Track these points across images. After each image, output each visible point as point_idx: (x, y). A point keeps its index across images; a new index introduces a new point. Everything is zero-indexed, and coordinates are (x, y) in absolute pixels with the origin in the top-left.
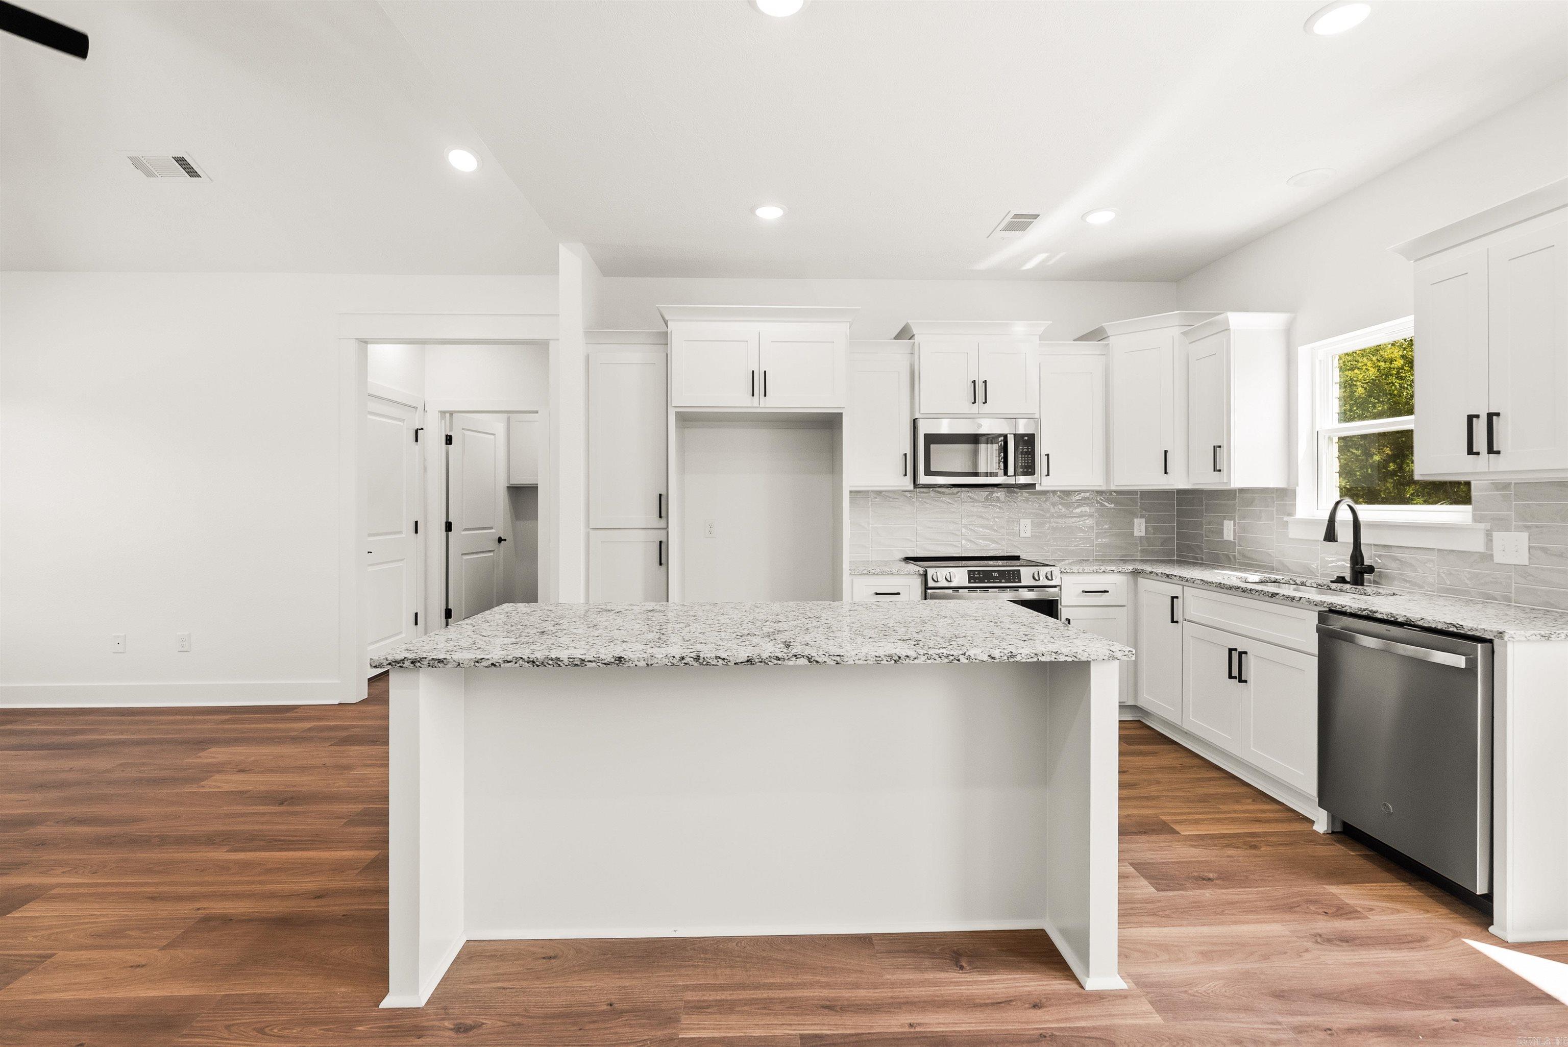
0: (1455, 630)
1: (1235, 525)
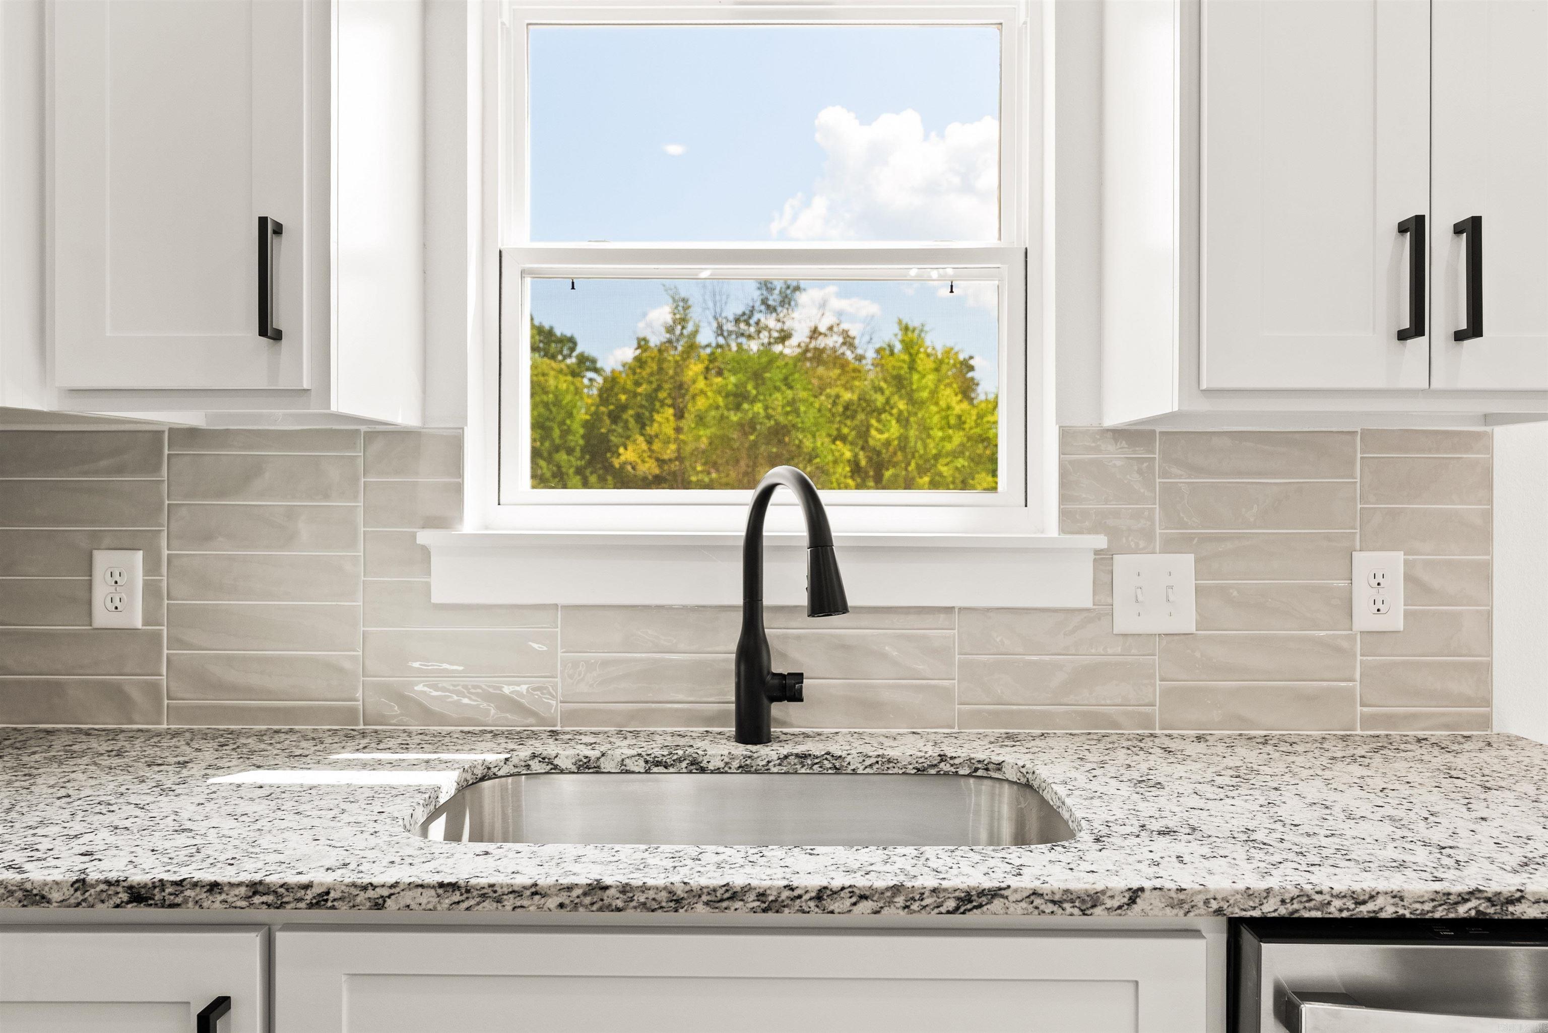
1: (152, 566)
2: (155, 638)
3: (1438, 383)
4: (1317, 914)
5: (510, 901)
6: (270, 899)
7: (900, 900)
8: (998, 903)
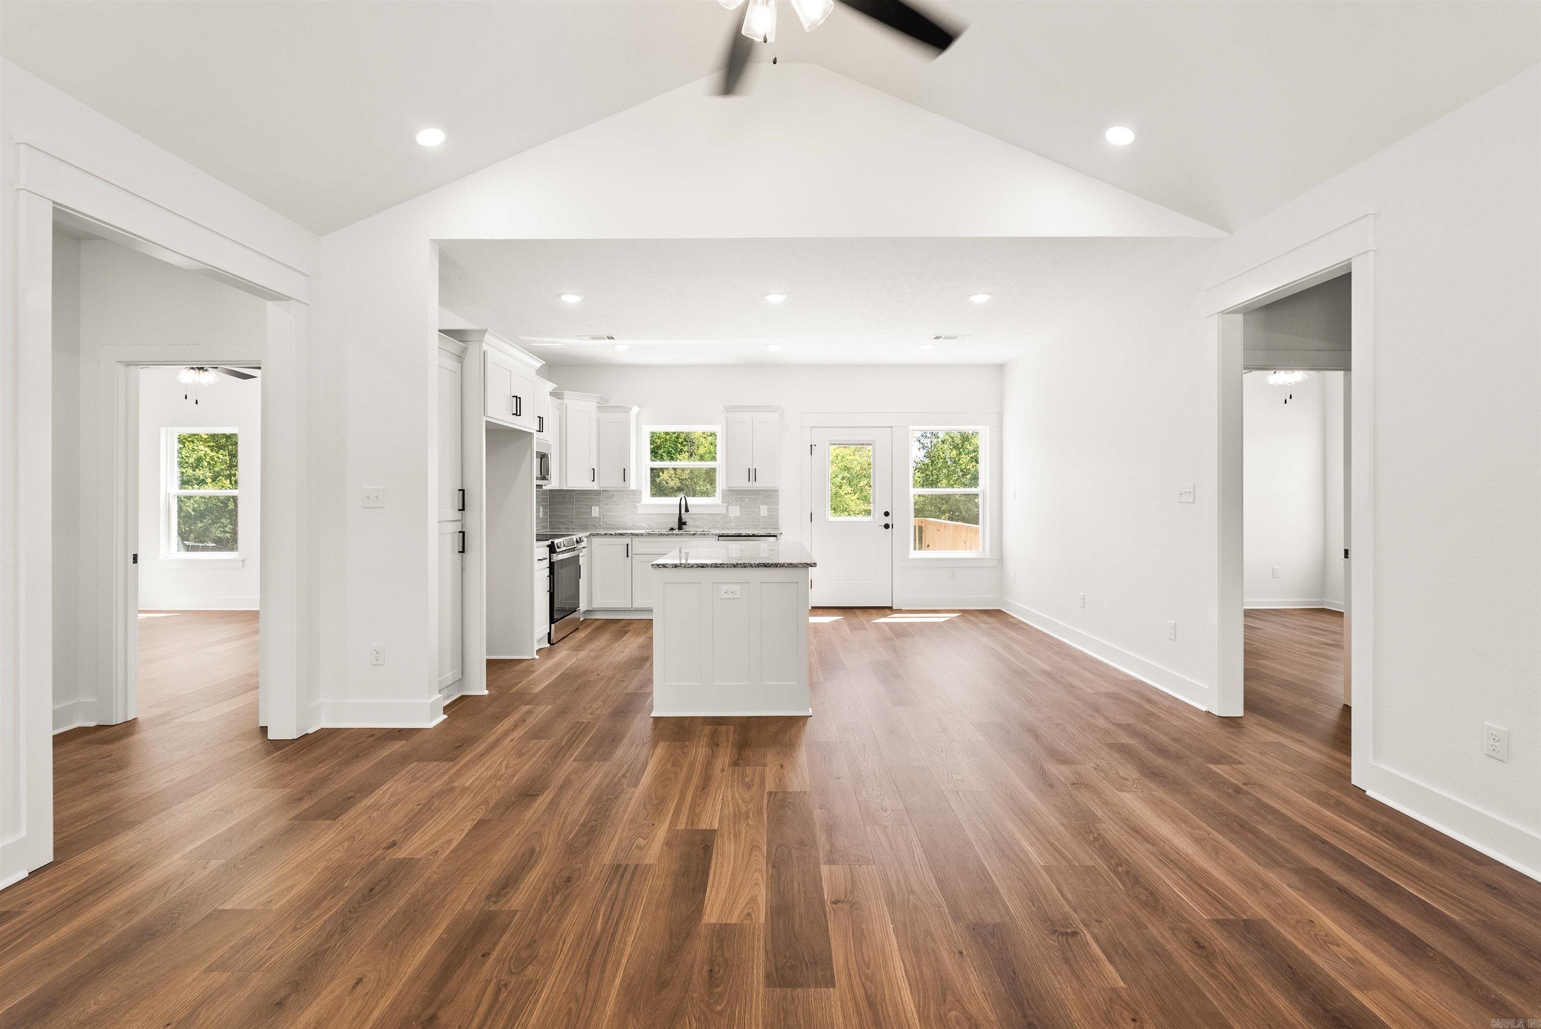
1: (599, 508)
3: (754, 486)
5: (661, 535)
6: (636, 535)
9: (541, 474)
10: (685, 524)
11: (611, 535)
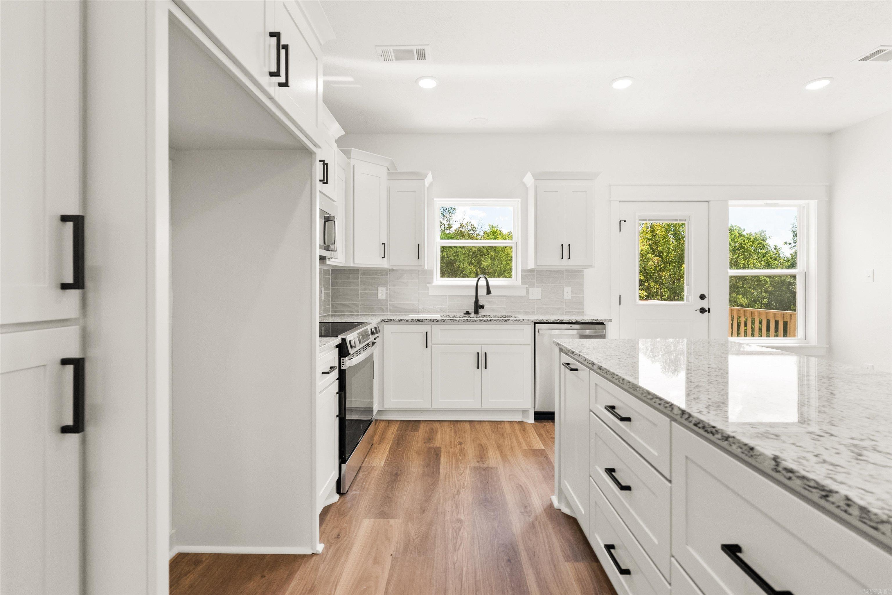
0: (595, 322)
1: (387, 290)
2: (387, 300)
3: (566, 265)
4: (542, 322)
5: (458, 321)
6: (432, 321)
7: (499, 321)
8: (509, 321)
9: (325, 243)
10: (482, 307)
11: (407, 321)
